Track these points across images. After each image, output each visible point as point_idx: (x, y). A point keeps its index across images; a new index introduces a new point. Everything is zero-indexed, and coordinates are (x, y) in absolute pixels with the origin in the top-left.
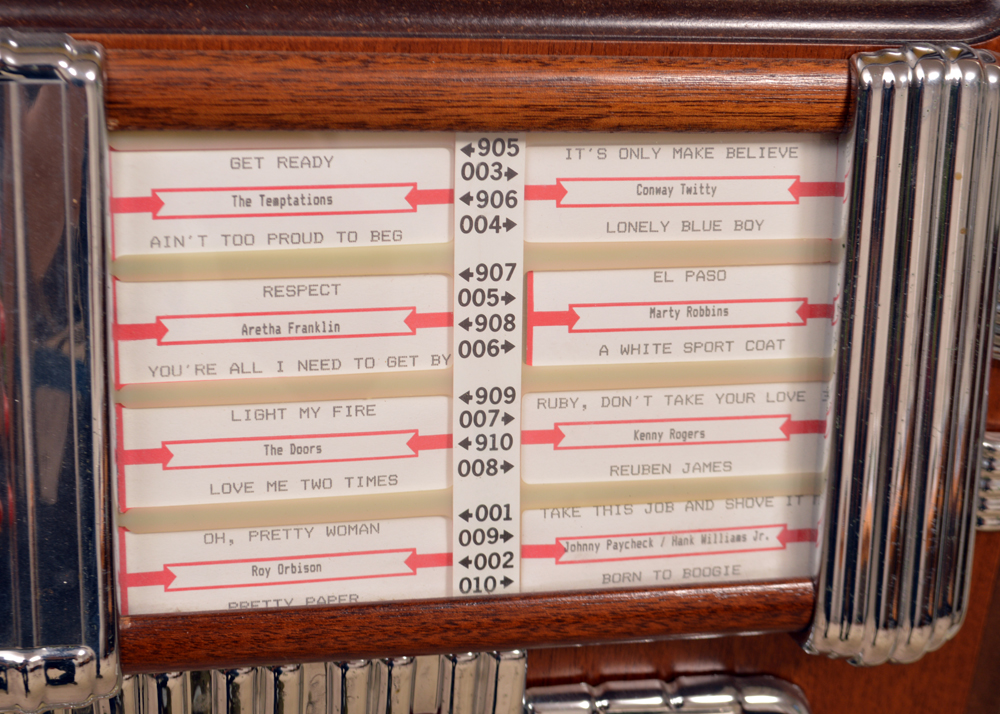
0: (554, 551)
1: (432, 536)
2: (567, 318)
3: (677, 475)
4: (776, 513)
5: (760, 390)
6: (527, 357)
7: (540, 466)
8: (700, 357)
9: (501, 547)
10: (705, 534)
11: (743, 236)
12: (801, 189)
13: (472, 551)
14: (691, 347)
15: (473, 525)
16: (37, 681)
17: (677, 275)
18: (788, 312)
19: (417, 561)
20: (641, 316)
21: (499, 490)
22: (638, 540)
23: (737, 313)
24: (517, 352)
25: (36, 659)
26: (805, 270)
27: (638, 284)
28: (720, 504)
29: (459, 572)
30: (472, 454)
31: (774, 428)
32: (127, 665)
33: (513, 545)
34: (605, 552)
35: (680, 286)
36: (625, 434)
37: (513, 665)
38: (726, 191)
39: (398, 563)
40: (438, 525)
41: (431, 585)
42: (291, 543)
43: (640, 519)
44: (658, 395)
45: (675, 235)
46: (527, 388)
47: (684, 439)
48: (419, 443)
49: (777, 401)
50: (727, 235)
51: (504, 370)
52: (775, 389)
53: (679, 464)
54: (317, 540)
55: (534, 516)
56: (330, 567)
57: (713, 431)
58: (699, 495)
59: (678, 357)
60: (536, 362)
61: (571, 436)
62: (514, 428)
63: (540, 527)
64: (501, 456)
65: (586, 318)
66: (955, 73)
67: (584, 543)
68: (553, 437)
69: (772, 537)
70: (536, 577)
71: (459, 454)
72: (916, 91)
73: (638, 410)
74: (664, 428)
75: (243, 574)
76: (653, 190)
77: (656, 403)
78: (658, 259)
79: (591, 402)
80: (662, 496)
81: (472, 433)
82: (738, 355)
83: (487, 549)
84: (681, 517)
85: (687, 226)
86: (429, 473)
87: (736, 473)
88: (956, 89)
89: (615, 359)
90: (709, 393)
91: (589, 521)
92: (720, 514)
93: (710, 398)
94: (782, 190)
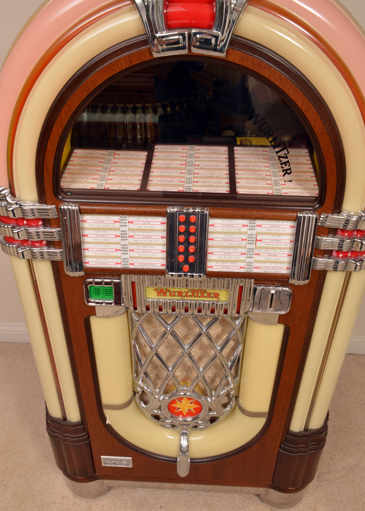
0: (258, 268)
1: (243, 265)
2: (261, 241)
3: (273, 260)
4: (286, 265)
5: (285, 250)
6: (256, 245)
7: (257, 258)
8: (277, 246)
9: (251, 267)
10: (277, 267)
11: (283, 232)
12: (291, 227)
13: (247, 267)
14: (276, 245)
15: (248, 264)
16: (197, 277)
17: (275, 236)
18: (289, 241)
19: (241, 268)
20: (270, 241)
21: (252, 260)
22: (268, 267)
23: (282, 241)
24: (254, 244)
25: (197, 275)
26: (292, 237)
27: (270, 237)
28: (279, 264)
29: (246, 269)
30: (248, 256)
31: (286, 255)
32: (207, 277)
33: (253, 267)
34: (264, 268)
35: (275, 237)
36: (267, 255)
37: (253, 281)
38: (281, 227)
39: (239, 268)
40: (244, 263)
41: (242, 271)
42: (226, 264)
43: (269, 265)
44: (272, 250)
45: (275, 231)
46: (255, 248)
47: (275, 256)
48: (242, 254)
49: (287, 252)
50: (281, 232)
51: (253, 246)
52: (287, 250)
53: (274, 259)
54: (229, 264)
55: (255, 263)
56: (231, 267)
57: (278, 255)
58: (276, 262)
59: (274, 246)
60: (257, 245)
61: (260, 254)
62: (253, 253)
63: (256, 265)
64: (252, 256)
65: (263, 241)
66: (310, 215)
67: (261, 267)
68: (258, 254)
69: (285, 268)
70: (255, 271)
71: (247, 255)
72: (304, 217)
73: (269, 252)
74: (272, 254)
75: (220, 267)
76: (273, 226)
77: (271, 251)
78: (273, 234)
79: (263, 251)
80: (272, 262)
81: (248, 253)
82: (282, 246)
83: (249, 267)
84: (274, 265)
85: (276, 230)
86: (243, 257)
87: (281, 260)
88: (310, 217)
89: (266, 246)
90: (278, 250)
91: (262, 265)
92: (279, 265)
93: (278, 251)
94: (289, 227)
